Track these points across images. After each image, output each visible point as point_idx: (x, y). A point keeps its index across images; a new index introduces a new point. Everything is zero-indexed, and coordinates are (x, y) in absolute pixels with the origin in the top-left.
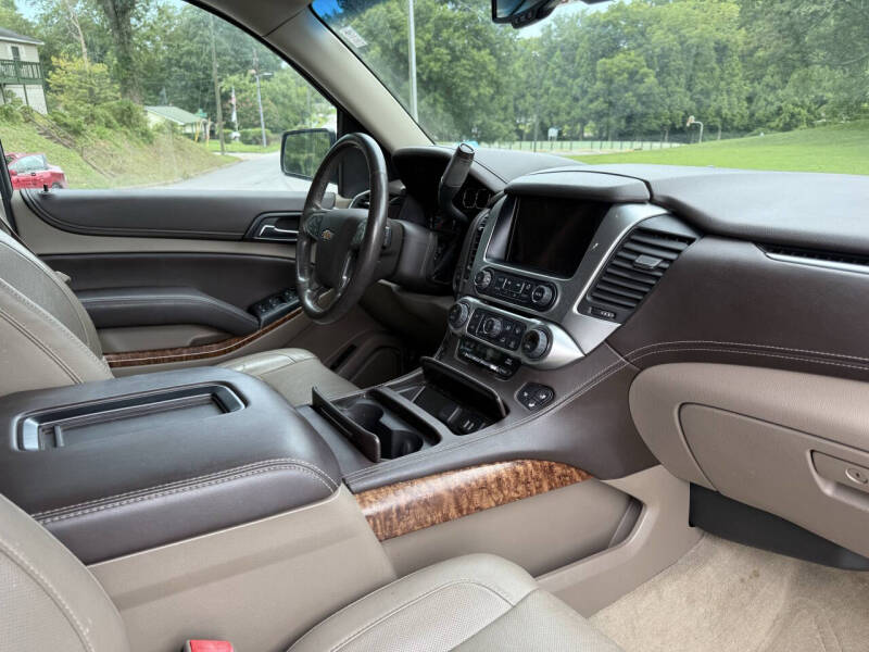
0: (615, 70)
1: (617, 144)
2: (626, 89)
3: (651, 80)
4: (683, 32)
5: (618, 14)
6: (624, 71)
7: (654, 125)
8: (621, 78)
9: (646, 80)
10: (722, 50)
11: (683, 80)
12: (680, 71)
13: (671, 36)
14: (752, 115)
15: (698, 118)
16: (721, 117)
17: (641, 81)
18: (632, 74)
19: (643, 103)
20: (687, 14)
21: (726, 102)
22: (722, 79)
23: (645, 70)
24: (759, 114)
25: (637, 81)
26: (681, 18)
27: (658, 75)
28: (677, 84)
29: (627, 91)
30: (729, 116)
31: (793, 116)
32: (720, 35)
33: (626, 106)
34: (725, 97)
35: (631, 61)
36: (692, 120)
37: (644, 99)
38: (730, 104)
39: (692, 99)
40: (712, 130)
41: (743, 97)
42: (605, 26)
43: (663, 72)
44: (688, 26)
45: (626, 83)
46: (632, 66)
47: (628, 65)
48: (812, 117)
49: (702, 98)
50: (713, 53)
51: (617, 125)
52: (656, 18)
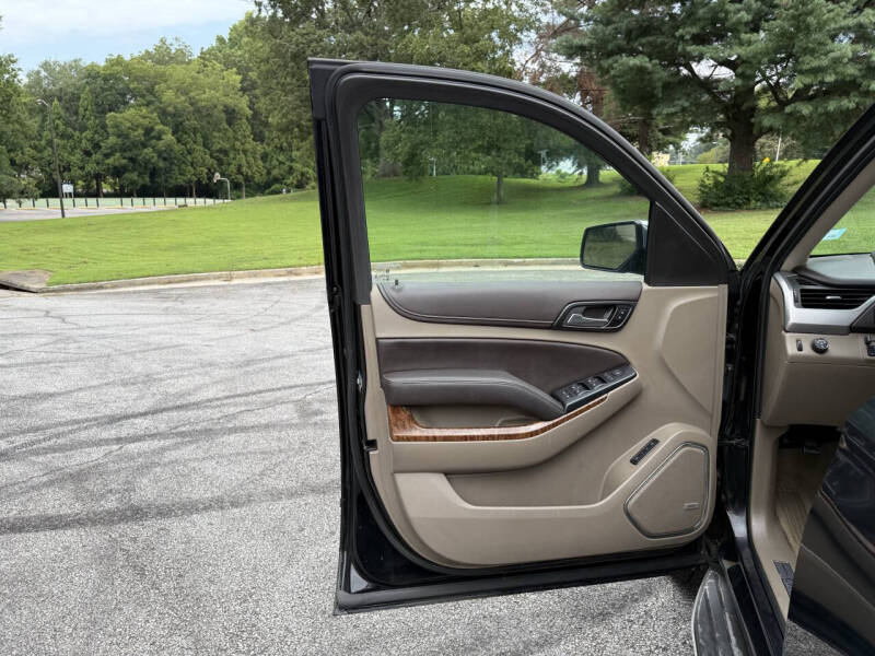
0: (129, 125)
1: (137, 201)
2: (144, 146)
3: (169, 137)
4: (192, 94)
5: (120, 68)
6: (137, 126)
7: (181, 180)
8: (136, 133)
9: (164, 137)
10: (231, 115)
11: (200, 139)
12: (195, 131)
13: (183, 98)
14: (269, 173)
15: (223, 175)
16: (242, 174)
17: (159, 138)
18: (148, 131)
19: (165, 159)
20: (192, 78)
21: (244, 160)
22: (237, 139)
23: (159, 127)
24: (275, 172)
25: (153, 138)
26: (188, 80)
27: (174, 133)
28: (195, 142)
29: (145, 147)
30: (250, 173)
31: (303, 174)
32: (229, 101)
33: (148, 162)
34: (243, 156)
35: (144, 117)
36: (217, 176)
37: (165, 155)
38: (248, 163)
39: (211, 156)
40: (236, 186)
41: (258, 156)
42: (106, 79)
43: (177, 129)
44: (197, 88)
45: (143, 138)
46: (146, 122)
47: (141, 120)
49: (221, 156)
50: (223, 115)
51: (141, 182)
52: (163, 78)
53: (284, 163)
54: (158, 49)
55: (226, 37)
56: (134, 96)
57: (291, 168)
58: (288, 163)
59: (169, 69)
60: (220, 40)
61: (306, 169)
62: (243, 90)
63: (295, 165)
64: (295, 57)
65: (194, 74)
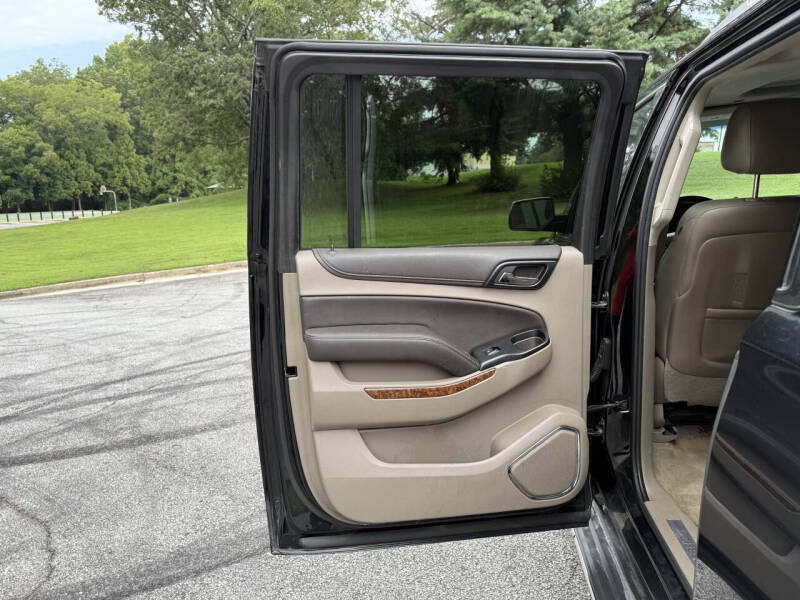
0: (9, 143)
1: (25, 216)
2: (26, 162)
3: (50, 154)
4: (72, 112)
6: (18, 144)
7: (64, 194)
8: (17, 151)
9: (44, 154)
10: (113, 130)
11: (83, 154)
12: (78, 147)
13: (63, 116)
14: (154, 184)
15: (108, 187)
16: (127, 186)
17: (40, 155)
18: (29, 148)
19: (48, 174)
20: (72, 96)
21: (128, 173)
22: (120, 154)
23: (41, 144)
24: (160, 183)
25: (34, 154)
26: (68, 99)
27: (56, 149)
28: (78, 157)
29: (26, 164)
30: (135, 185)
31: (187, 184)
32: (112, 118)
33: (29, 178)
34: (127, 169)
35: (25, 136)
36: (103, 189)
37: (47, 170)
38: (132, 175)
39: (96, 170)
40: (122, 197)
41: (142, 168)
43: (58, 146)
44: (76, 107)
45: (24, 155)
46: (27, 140)
47: (22, 138)
48: (202, 185)
49: (106, 170)
50: (105, 131)
51: (24, 197)
52: (41, 97)
53: (167, 174)
54: (35, 69)
55: (103, 57)
56: (13, 115)
57: (175, 178)
58: (172, 174)
59: (47, 89)
60: (97, 60)
61: (189, 179)
62: (124, 106)
63: (179, 176)
64: (179, 77)
65: (73, 92)
